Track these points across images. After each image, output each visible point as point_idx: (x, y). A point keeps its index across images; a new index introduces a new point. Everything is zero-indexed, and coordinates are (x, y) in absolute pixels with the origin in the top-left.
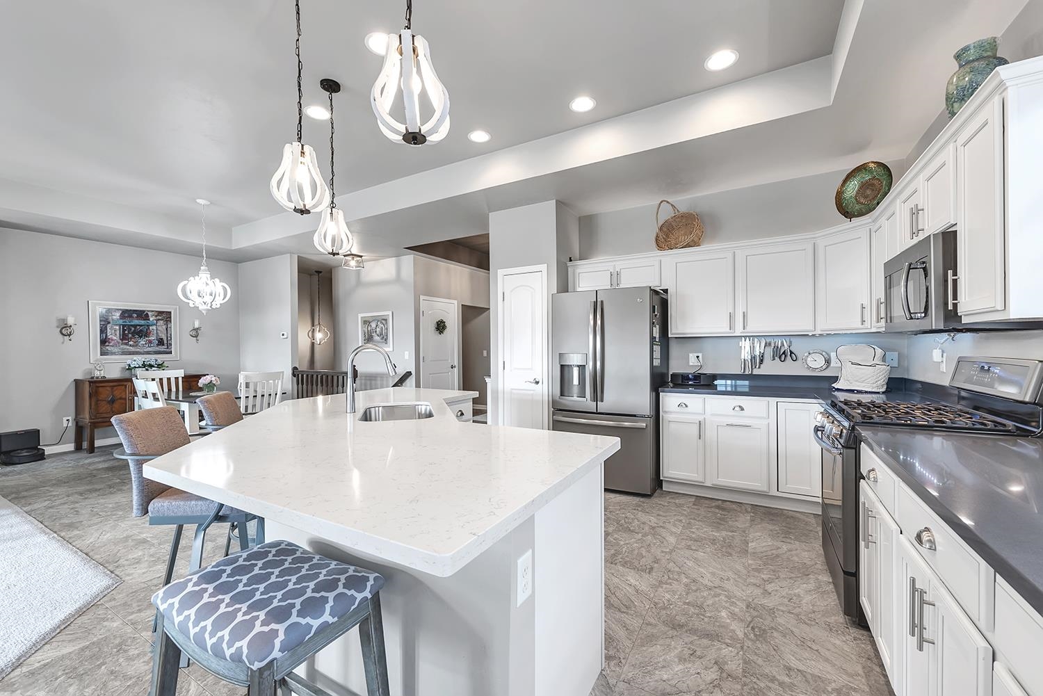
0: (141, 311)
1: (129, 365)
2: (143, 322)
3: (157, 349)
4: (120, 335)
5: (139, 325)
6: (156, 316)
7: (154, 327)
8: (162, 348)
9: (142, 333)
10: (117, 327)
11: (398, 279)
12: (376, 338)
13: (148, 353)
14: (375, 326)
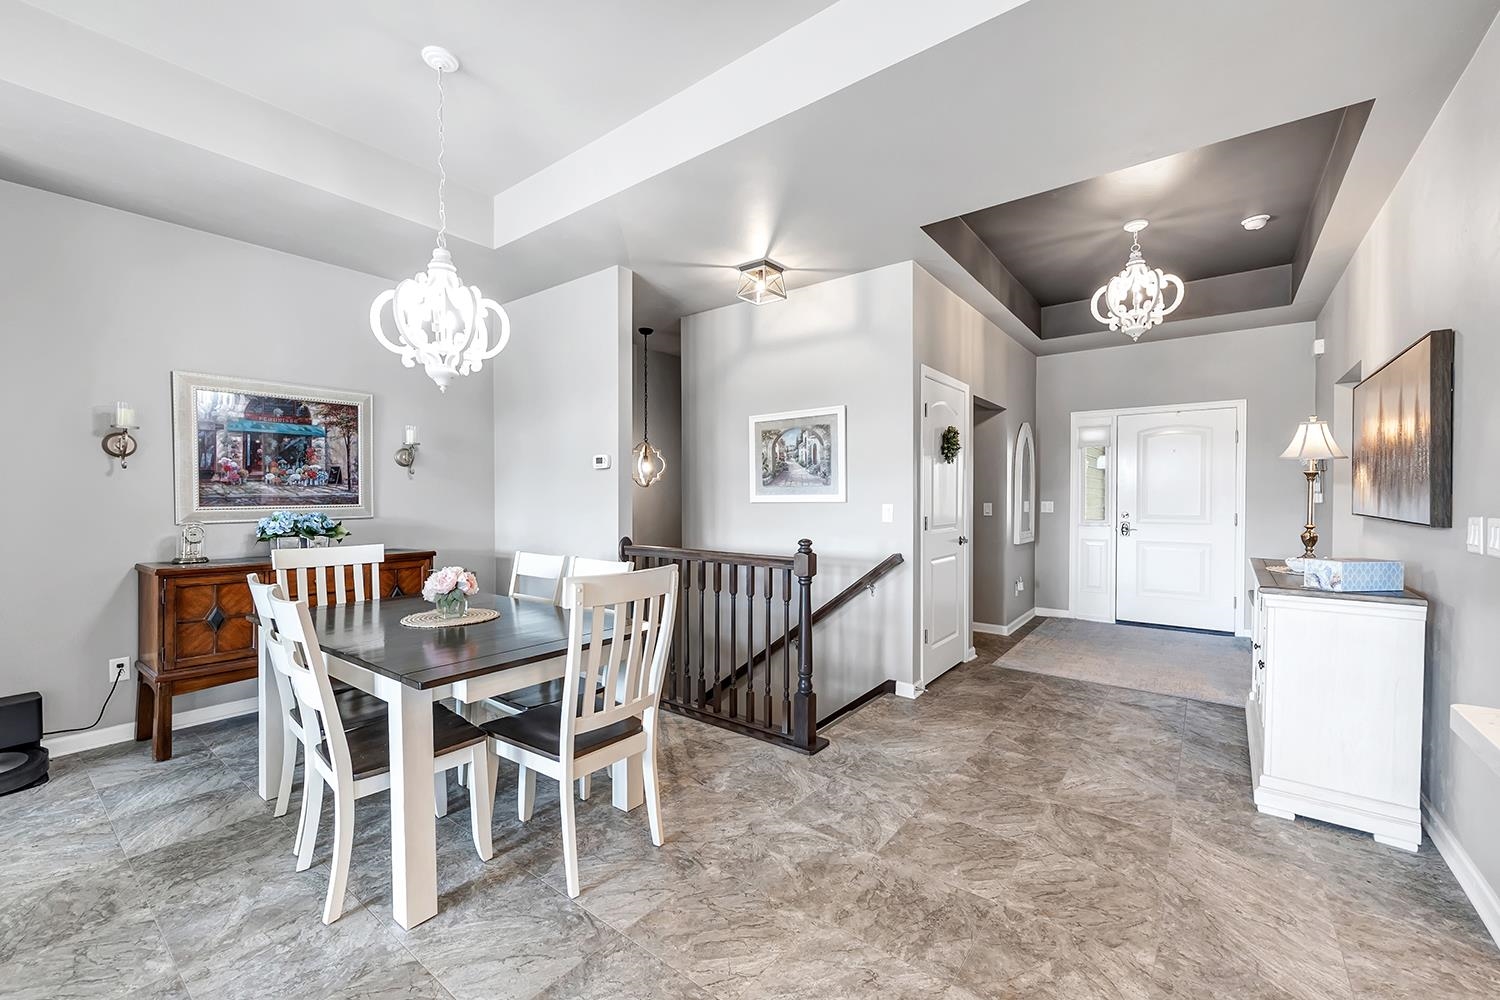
0: (293, 402)
1: (263, 531)
2: (296, 428)
3: (327, 491)
4: (245, 457)
5: (289, 436)
6: (326, 415)
7: (321, 441)
8: (339, 490)
9: (294, 453)
10: (239, 439)
11: (864, 325)
12: (797, 471)
13: (308, 501)
14: (794, 443)
